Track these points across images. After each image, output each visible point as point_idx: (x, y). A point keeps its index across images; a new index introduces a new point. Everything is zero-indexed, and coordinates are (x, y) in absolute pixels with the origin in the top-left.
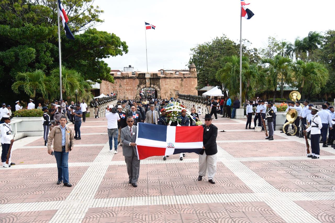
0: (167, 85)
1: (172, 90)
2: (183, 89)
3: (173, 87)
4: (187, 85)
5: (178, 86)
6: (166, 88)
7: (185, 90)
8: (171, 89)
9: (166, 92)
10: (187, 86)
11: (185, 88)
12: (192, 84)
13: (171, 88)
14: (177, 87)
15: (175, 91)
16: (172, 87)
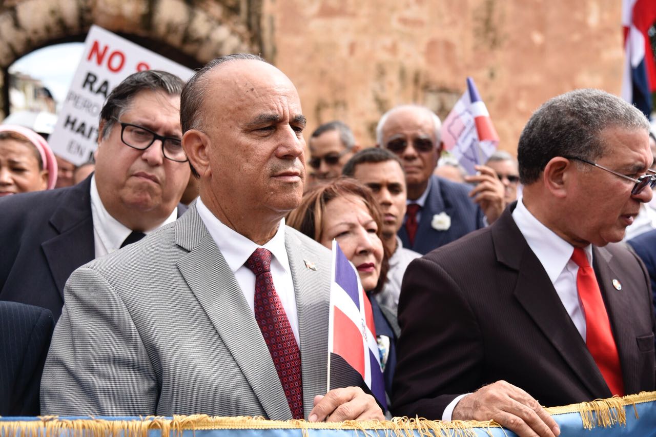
0: (338, 23)
1: (393, 76)
2: (503, 75)
3: (404, 48)
4: (538, 38)
5: (453, 35)
6: (333, 46)
7: (519, 89)
8: (381, 72)
9: (325, 92)
10: (542, 49)
11: (517, 69)
12: (582, 26)
13: (384, 56)
14: (448, 46)
15: (427, 88)
16: (393, 49)
